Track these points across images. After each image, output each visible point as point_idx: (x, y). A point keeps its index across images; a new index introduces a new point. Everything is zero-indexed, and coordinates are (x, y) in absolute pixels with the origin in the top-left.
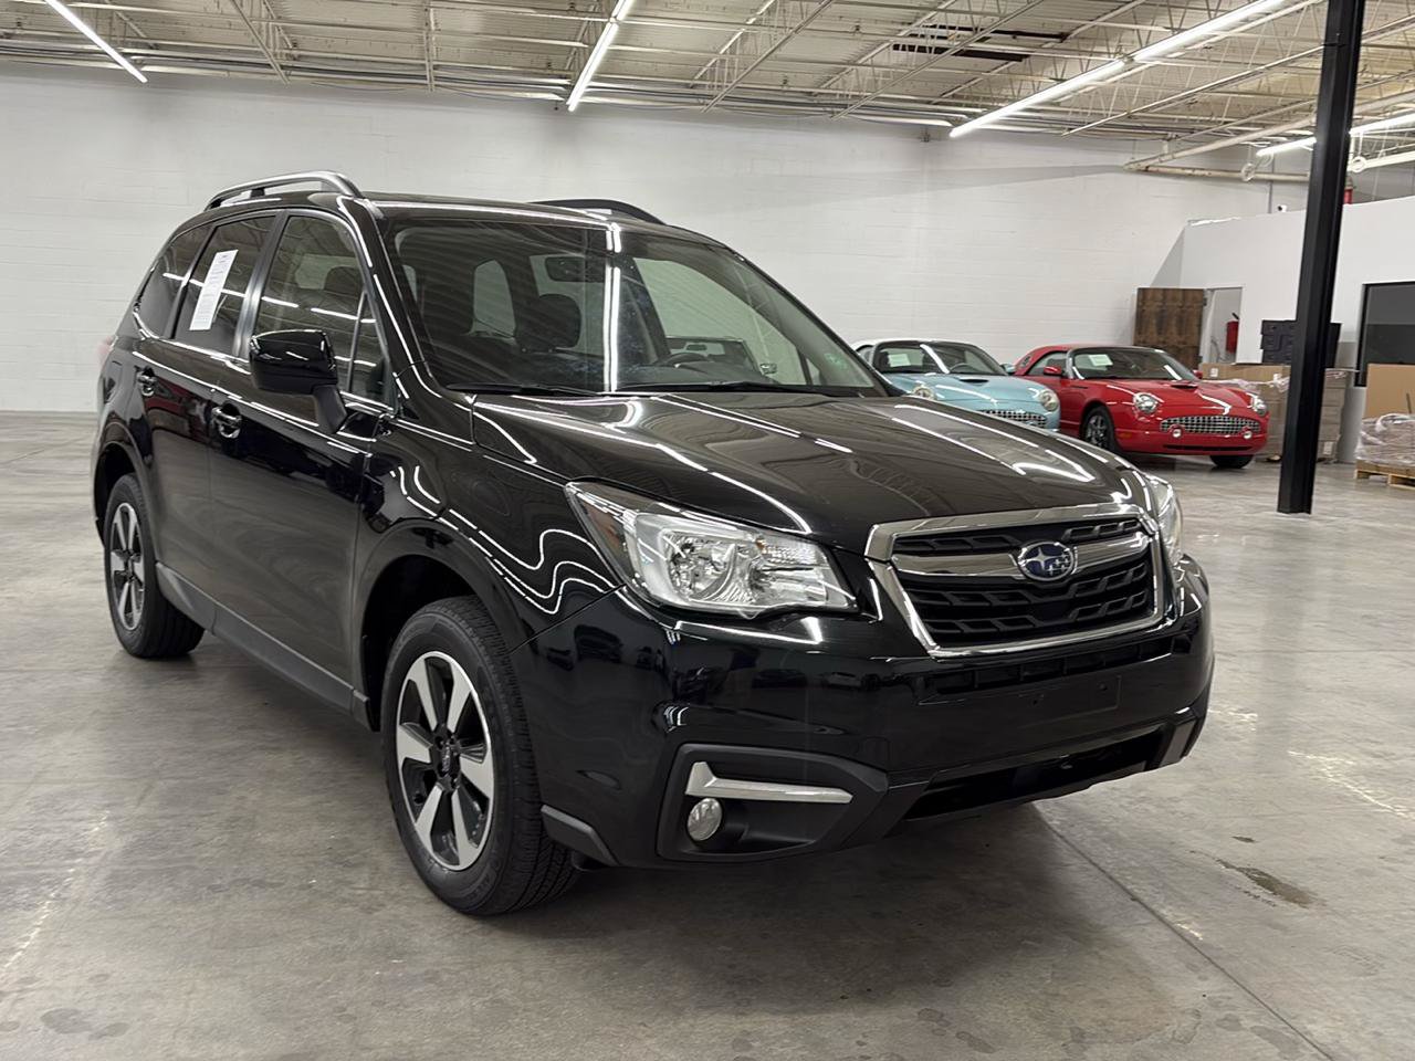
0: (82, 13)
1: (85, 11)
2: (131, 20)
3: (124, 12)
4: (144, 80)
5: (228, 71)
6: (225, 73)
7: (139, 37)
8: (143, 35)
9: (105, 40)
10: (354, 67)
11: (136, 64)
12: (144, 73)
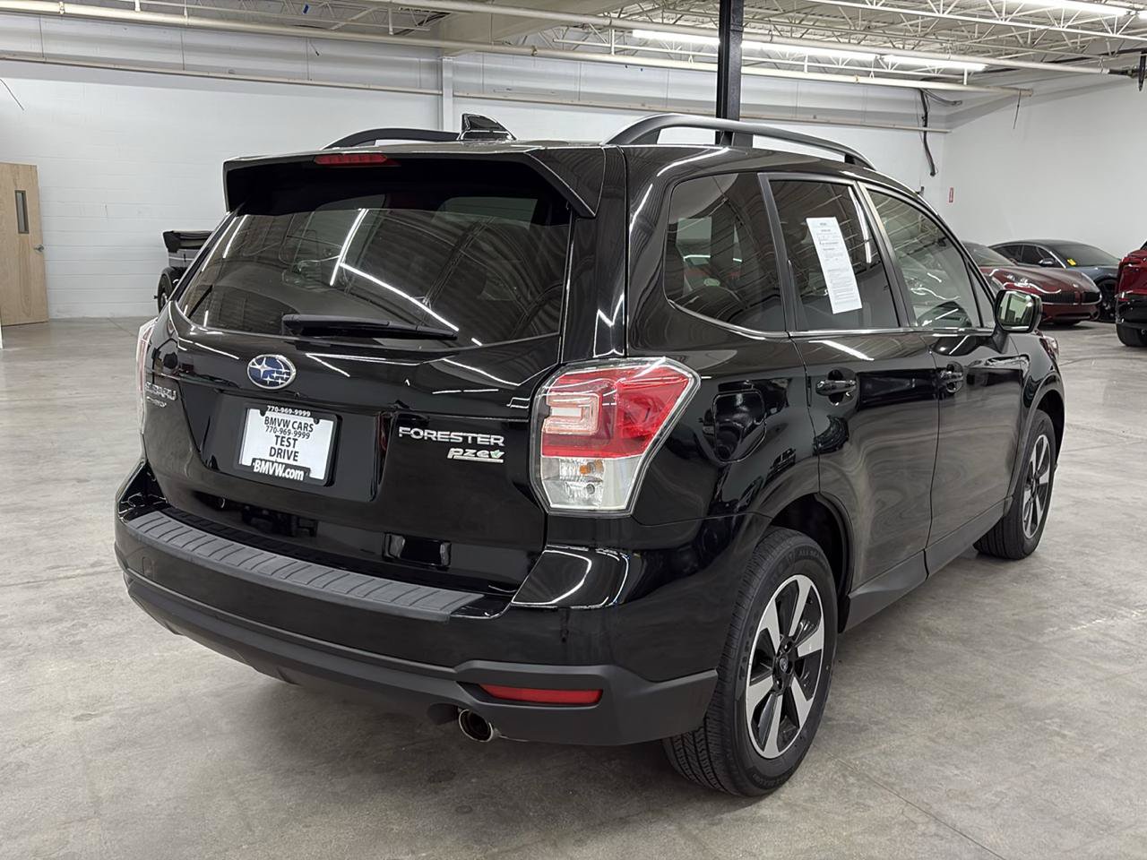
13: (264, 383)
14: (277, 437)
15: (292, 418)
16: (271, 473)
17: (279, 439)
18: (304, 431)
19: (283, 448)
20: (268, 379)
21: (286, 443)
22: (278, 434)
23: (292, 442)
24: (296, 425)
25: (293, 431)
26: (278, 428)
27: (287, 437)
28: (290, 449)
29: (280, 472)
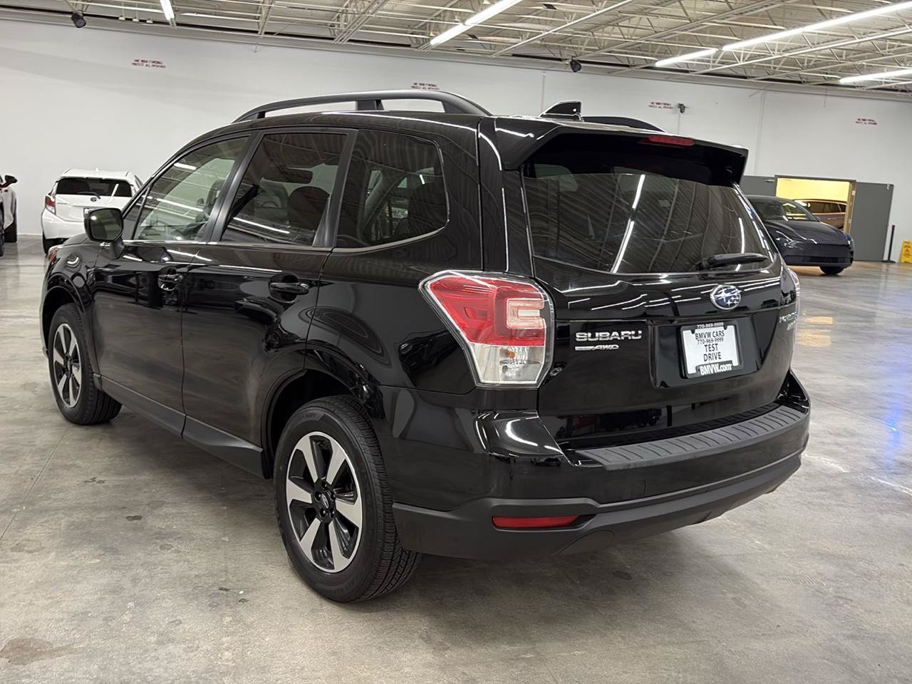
13: (727, 306)
14: (706, 346)
15: (711, 330)
16: (712, 372)
17: (708, 347)
18: (720, 337)
19: (711, 353)
20: (729, 303)
21: (712, 349)
22: (706, 344)
23: (715, 346)
24: (715, 334)
25: (714, 339)
26: (705, 340)
27: (711, 344)
28: (715, 351)
29: (717, 370)
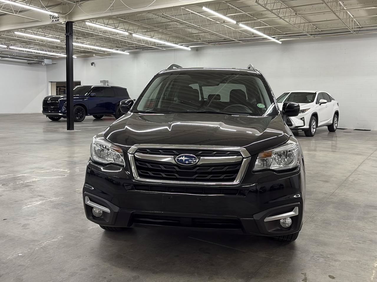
0: (258, 30)
1: (260, 29)
2: (277, 29)
3: (274, 27)
4: (281, 43)
5: (300, 38)
6: (299, 38)
7: (280, 32)
8: (281, 32)
9: (268, 35)
10: (330, 32)
11: (278, 39)
12: (280, 41)
